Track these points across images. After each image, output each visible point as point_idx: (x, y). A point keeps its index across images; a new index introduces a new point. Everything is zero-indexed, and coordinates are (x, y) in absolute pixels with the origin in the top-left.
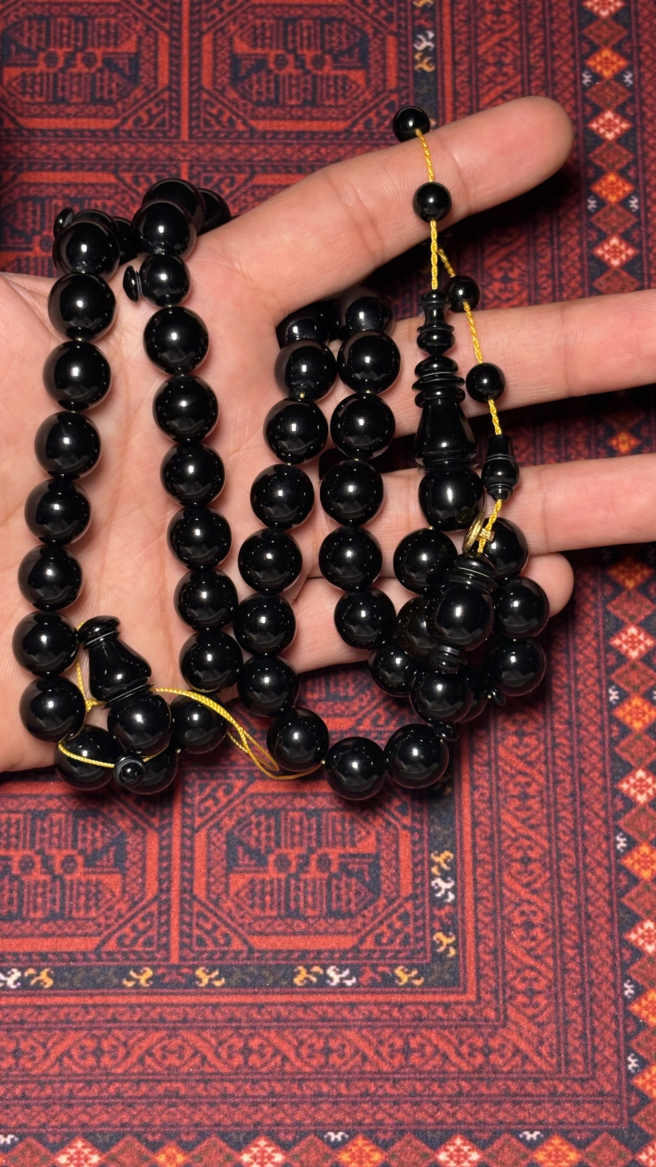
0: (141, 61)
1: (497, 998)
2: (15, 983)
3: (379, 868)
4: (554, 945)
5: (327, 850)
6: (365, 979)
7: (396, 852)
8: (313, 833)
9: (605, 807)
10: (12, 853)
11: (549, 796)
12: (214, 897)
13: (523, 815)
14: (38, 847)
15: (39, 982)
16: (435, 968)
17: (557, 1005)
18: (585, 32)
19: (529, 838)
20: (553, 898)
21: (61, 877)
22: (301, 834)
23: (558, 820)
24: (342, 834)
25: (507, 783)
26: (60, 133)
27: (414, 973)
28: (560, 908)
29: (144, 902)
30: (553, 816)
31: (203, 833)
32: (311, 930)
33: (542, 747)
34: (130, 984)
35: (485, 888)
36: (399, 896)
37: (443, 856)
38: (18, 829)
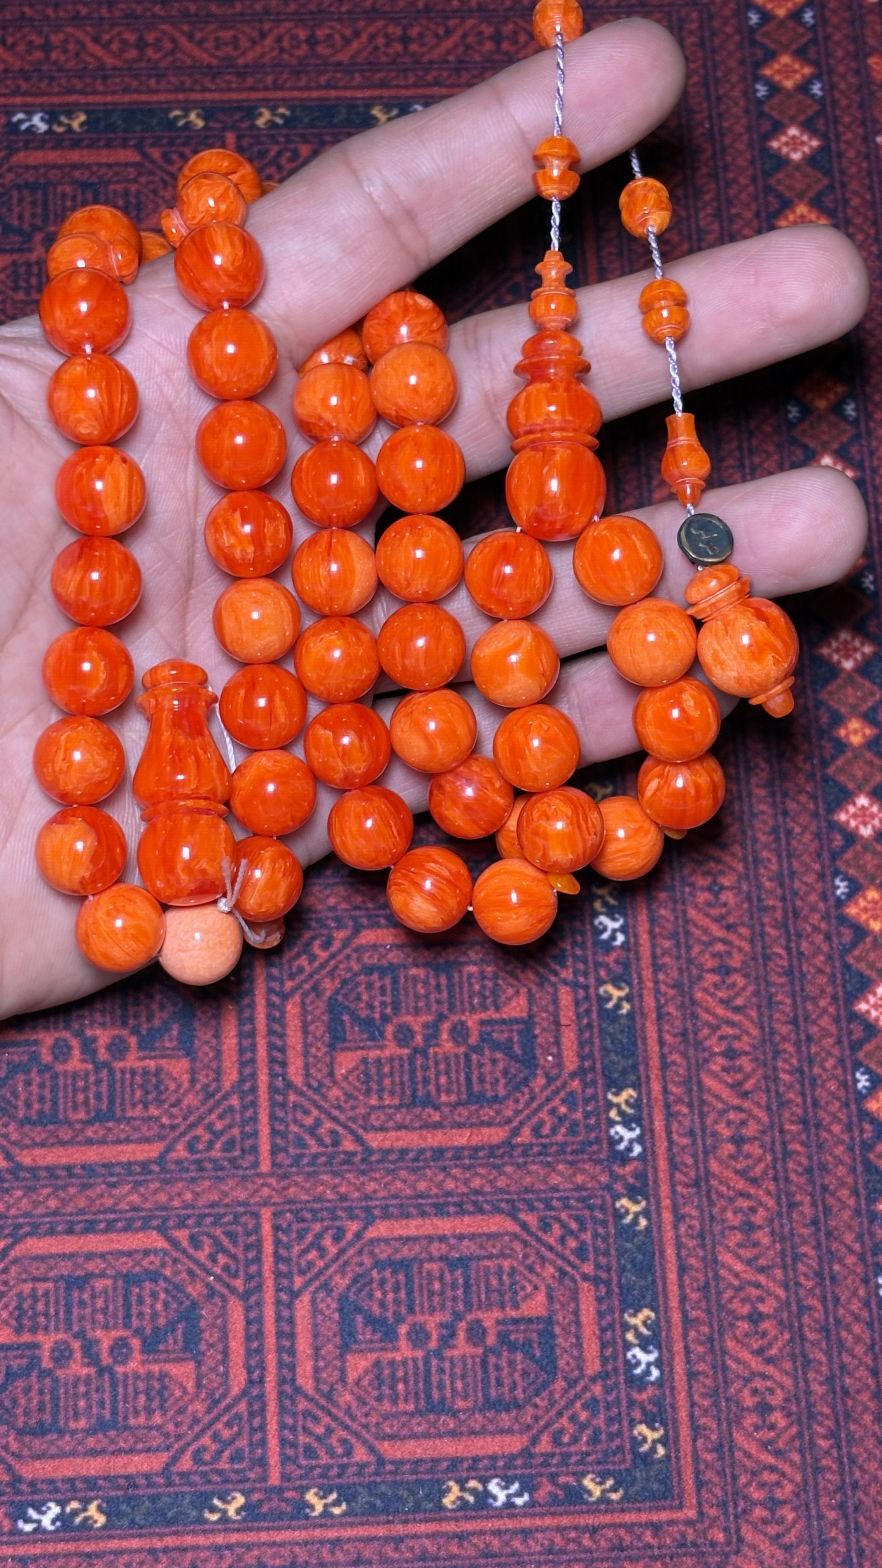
1: (726, 1513)
2: (53, 1522)
3: (553, 1336)
4: (800, 1435)
5: (480, 1315)
6: (542, 1494)
7: (576, 1313)
8: (460, 1292)
9: (860, 1238)
10: (40, 1338)
11: (782, 1226)
12: (325, 1388)
13: (747, 1253)
14: (76, 1329)
15: (86, 1519)
16: (638, 1474)
17: (809, 1518)
18: (772, 181)
19: (758, 1286)
20: (796, 1370)
21: (110, 1370)
22: (442, 1293)
23: (796, 1258)
24: (499, 1291)
25: (724, 1210)
27: (610, 1483)
28: (807, 1382)
29: (228, 1400)
30: (789, 1253)
31: (306, 1298)
32: (464, 1429)
33: (769, 1158)
34: (214, 1517)
35: (701, 1358)
36: (582, 1376)
37: (641, 1316)
38: (47, 1304)
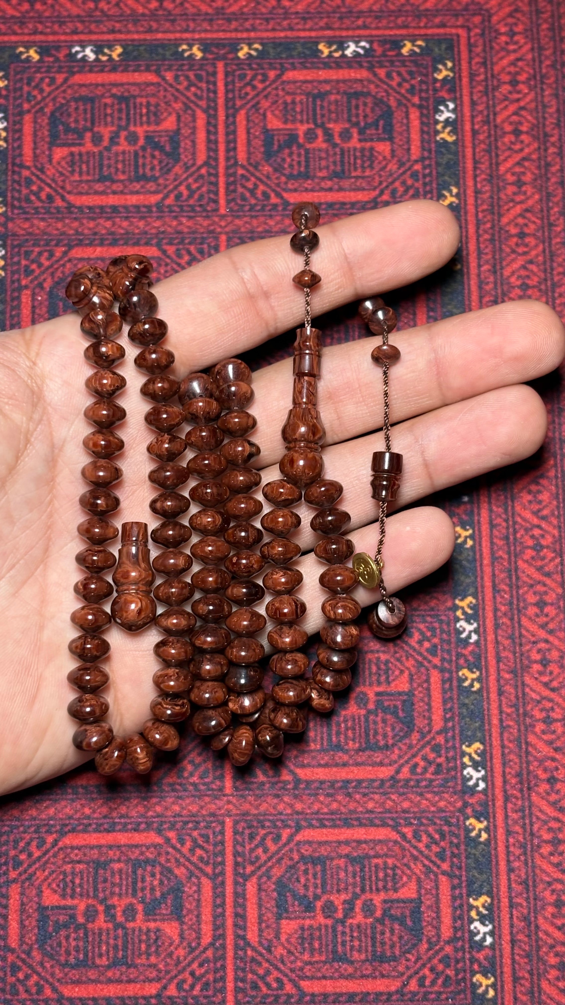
0: (275, 909)
3: (50, 135)
5: (94, 149)
6: (64, 52)
7: (35, 148)
8: (106, 162)
10: (359, 145)
12: (189, 111)
14: (338, 148)
15: (330, 47)
16: (6, 60)
22: (117, 162)
24: (82, 162)
26: (355, 823)
27: (24, 57)
29: (247, 107)
31: (199, 162)
32: (108, 87)
34: (256, 46)
36: (35, 114)
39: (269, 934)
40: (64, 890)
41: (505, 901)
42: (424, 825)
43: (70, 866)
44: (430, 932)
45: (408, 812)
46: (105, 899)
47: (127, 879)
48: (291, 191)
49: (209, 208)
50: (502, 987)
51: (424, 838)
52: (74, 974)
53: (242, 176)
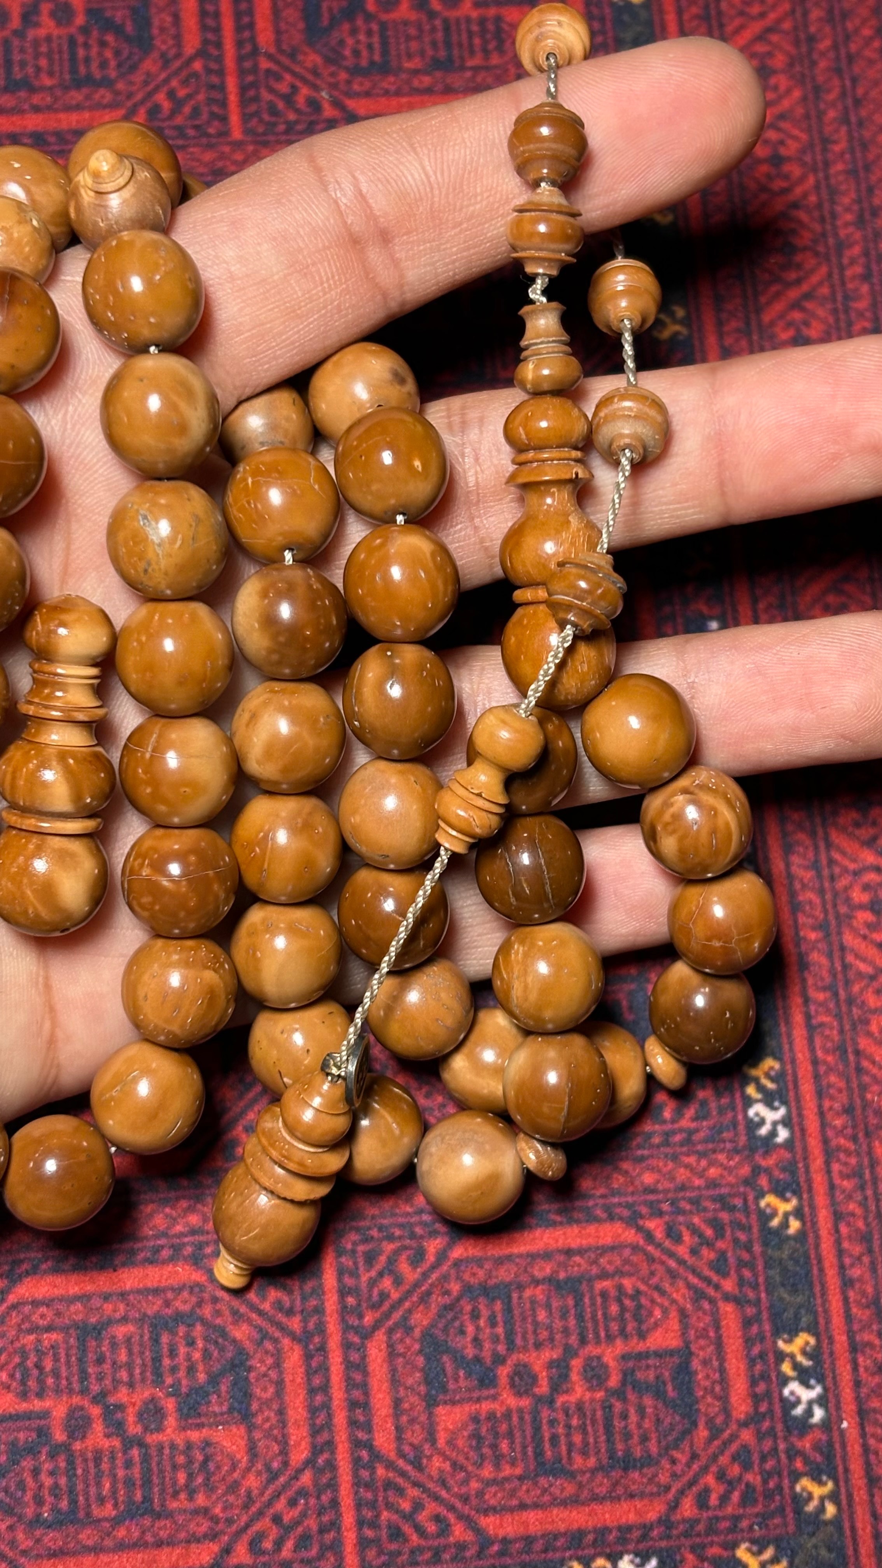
0: (423, 1389)
8: (16, 57)
10: (475, 13)
14: (438, 22)
22: (37, 56)
31: (189, 50)
39: (415, 1435)
40: (23, 1383)
41: (841, 1339)
42: (683, 1212)
43: (32, 1337)
44: (709, 1406)
45: (654, 1191)
46: (104, 1394)
47: (142, 1353)
48: (358, 95)
49: (211, 131)
50: (850, 1496)
51: (686, 1238)
52: (52, 1539)
53: (268, 71)
